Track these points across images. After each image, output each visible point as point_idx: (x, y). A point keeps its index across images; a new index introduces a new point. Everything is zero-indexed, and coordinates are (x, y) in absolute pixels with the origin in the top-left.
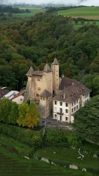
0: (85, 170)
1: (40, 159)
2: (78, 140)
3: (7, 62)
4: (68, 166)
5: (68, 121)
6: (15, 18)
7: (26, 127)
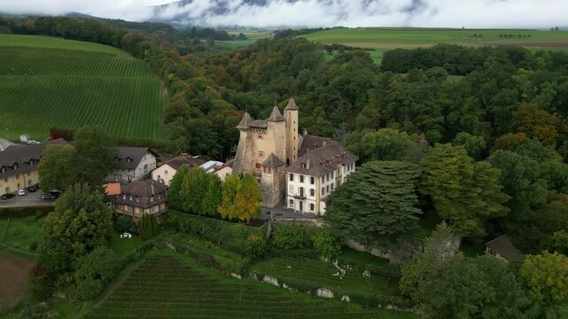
0: (348, 299)
1: (261, 278)
2: (334, 244)
3: (202, 115)
4: (314, 291)
5: (315, 211)
6: (219, 48)
7: (236, 220)
